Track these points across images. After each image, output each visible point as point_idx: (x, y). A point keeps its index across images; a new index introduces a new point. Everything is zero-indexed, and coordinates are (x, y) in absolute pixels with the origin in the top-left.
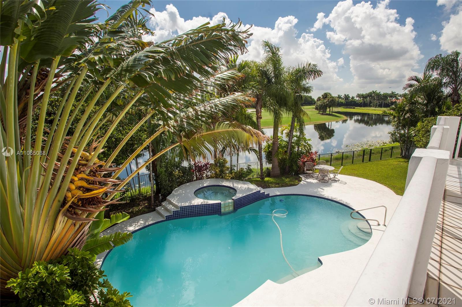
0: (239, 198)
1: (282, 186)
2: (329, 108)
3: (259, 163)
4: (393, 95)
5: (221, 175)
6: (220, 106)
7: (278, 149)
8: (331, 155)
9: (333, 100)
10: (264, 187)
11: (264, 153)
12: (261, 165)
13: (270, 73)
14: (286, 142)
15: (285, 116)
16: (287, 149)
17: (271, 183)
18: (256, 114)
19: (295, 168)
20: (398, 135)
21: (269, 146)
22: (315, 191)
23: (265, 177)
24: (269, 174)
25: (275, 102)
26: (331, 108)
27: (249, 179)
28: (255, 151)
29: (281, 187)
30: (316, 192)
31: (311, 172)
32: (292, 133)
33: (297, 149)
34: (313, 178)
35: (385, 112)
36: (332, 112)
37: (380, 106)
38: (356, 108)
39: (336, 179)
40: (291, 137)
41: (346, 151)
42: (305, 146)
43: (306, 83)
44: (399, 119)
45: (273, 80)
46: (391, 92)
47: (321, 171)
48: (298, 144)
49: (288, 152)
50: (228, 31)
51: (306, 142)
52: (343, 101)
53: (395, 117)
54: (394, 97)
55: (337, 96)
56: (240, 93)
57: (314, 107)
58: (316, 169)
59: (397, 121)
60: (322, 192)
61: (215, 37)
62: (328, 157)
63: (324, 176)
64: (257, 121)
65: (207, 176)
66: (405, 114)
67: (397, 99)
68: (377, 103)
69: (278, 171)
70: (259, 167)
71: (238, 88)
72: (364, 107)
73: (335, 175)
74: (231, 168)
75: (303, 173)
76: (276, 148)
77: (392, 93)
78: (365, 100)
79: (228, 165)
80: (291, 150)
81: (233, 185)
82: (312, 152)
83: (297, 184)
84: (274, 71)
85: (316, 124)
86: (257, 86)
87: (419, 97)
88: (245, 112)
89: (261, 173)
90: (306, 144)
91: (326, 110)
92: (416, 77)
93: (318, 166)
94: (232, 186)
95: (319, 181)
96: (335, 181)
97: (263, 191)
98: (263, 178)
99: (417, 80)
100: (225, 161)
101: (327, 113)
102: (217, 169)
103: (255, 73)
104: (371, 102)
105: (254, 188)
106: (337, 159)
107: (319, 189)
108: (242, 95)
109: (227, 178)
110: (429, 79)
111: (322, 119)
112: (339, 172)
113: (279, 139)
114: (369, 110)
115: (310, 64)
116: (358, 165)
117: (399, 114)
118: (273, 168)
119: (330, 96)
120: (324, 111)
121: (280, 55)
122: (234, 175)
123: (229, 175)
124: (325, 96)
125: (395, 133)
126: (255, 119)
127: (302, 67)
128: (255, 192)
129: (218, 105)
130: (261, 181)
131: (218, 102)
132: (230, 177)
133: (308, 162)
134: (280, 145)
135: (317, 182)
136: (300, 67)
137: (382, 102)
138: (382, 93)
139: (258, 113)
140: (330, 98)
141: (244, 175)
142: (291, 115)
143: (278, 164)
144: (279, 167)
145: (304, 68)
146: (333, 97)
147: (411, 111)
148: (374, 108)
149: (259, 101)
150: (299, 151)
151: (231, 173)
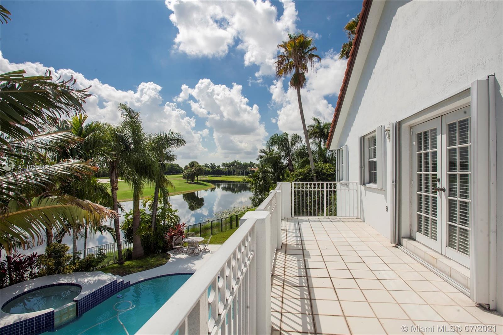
0: (85, 297)
1: (147, 269)
2: (197, 176)
3: (116, 244)
4: (251, 165)
5: (56, 269)
6: (43, 176)
7: (140, 224)
8: (201, 226)
9: (200, 169)
10: (122, 275)
11: (123, 231)
12: (119, 246)
13: (128, 139)
14: (150, 215)
15: (147, 187)
16: (151, 223)
17: (132, 267)
18: (111, 185)
19: (161, 244)
20: (257, 200)
21: (128, 223)
22: (185, 267)
23: (125, 261)
24: (130, 256)
25: (134, 170)
26: (199, 177)
27: (102, 267)
28: (110, 230)
29: (145, 270)
30: (187, 268)
31: (180, 246)
32: (156, 204)
33: (163, 222)
34: (183, 252)
35: (244, 180)
36: (200, 181)
37: (242, 174)
38: (222, 176)
39: (207, 250)
40: (155, 209)
41: (215, 219)
42: (171, 218)
43: (169, 151)
44: (256, 186)
45: (132, 146)
46: (249, 162)
47: (191, 243)
48: (163, 216)
49: (153, 226)
50: (56, 86)
51: (173, 213)
52: (210, 170)
53: (253, 184)
54: (252, 167)
55: (204, 165)
56: (77, 161)
57: (182, 176)
58: (185, 242)
59: (255, 187)
60: (193, 267)
61: (36, 90)
62: (198, 227)
63: (194, 248)
64: (113, 193)
65: (31, 274)
66: (260, 181)
67: (255, 168)
68: (239, 172)
69: (141, 250)
70: (116, 249)
71: (84, 154)
72: (229, 175)
73: (206, 246)
74: (74, 256)
75: (171, 249)
76: (138, 224)
77: (251, 163)
78: (229, 169)
79: (69, 253)
80: (156, 224)
81: (77, 280)
82: (179, 224)
83: (165, 263)
84: (132, 137)
85: (184, 193)
86: (110, 152)
87: (268, 167)
88: (95, 182)
89: (119, 257)
90: (173, 216)
91: (194, 179)
92: (264, 150)
93: (187, 239)
94: (74, 282)
95: (189, 255)
96: (206, 252)
97: (121, 280)
98: (121, 263)
99: (265, 153)
100: (65, 248)
101: (195, 181)
102: (50, 261)
103: (108, 137)
104: (234, 171)
105: (107, 278)
106: (207, 229)
107: (190, 265)
108: (79, 163)
109: (68, 271)
110: (273, 152)
111: (191, 188)
112: (209, 242)
113: (140, 213)
114: (233, 178)
115: (172, 133)
116: (227, 232)
117: (256, 181)
118: (135, 248)
119: (196, 165)
120: (192, 180)
121: (140, 121)
122: (79, 265)
123: (70, 267)
124: (193, 164)
125: (255, 198)
126: (109, 191)
127: (164, 135)
128: (110, 283)
129: (40, 174)
130: (119, 267)
131: (41, 171)
132: (71, 269)
133: (176, 235)
134: (143, 219)
135: (187, 257)
136: (162, 135)
137: (243, 171)
138: (242, 163)
139: (114, 184)
140: (197, 166)
141: (94, 264)
142: (154, 185)
143: (141, 242)
144: (142, 246)
145: (166, 135)
146: (200, 166)
147: (264, 178)
148: (237, 176)
149: (114, 170)
150: (165, 224)
151: (74, 264)
